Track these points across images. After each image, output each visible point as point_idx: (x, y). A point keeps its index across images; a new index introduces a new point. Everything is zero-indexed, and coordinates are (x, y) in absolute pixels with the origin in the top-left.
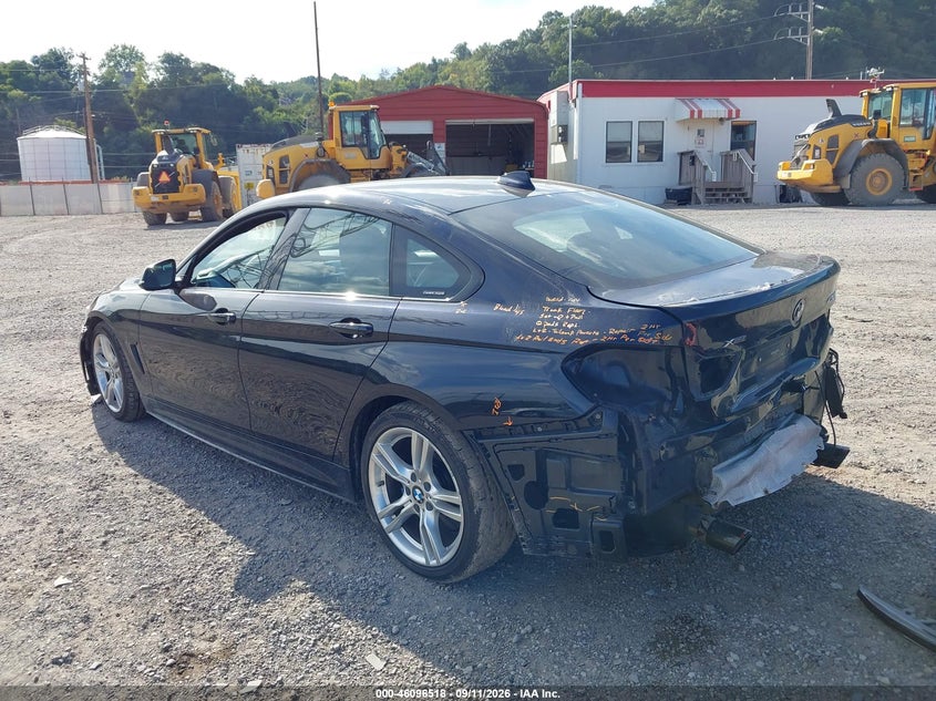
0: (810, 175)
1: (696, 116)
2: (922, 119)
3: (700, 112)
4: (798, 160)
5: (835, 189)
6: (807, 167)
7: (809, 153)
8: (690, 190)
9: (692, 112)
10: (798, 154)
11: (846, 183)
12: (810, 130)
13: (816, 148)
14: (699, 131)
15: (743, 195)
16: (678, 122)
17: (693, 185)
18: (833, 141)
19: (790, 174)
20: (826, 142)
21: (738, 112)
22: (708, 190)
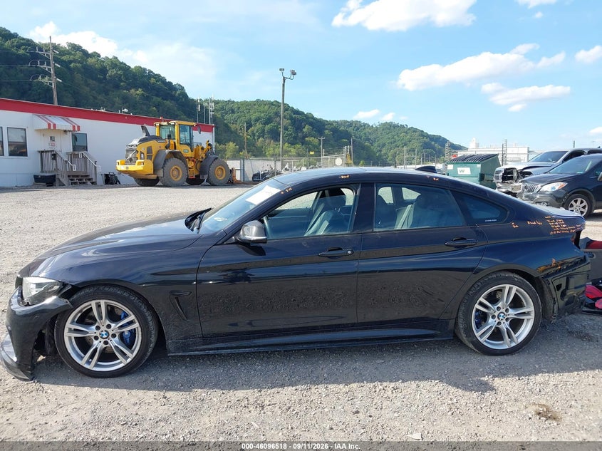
0: (142, 169)
1: (52, 128)
2: (189, 141)
3: (55, 125)
4: (131, 160)
5: (154, 177)
6: (139, 164)
7: (138, 155)
8: (55, 176)
9: (49, 125)
10: (130, 155)
11: (161, 173)
12: (135, 142)
13: (141, 153)
14: (51, 137)
15: (89, 180)
16: (37, 130)
17: (56, 173)
18: (149, 150)
19: (127, 168)
20: (146, 150)
21: (79, 127)
22: (69, 176)
